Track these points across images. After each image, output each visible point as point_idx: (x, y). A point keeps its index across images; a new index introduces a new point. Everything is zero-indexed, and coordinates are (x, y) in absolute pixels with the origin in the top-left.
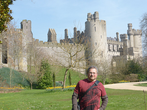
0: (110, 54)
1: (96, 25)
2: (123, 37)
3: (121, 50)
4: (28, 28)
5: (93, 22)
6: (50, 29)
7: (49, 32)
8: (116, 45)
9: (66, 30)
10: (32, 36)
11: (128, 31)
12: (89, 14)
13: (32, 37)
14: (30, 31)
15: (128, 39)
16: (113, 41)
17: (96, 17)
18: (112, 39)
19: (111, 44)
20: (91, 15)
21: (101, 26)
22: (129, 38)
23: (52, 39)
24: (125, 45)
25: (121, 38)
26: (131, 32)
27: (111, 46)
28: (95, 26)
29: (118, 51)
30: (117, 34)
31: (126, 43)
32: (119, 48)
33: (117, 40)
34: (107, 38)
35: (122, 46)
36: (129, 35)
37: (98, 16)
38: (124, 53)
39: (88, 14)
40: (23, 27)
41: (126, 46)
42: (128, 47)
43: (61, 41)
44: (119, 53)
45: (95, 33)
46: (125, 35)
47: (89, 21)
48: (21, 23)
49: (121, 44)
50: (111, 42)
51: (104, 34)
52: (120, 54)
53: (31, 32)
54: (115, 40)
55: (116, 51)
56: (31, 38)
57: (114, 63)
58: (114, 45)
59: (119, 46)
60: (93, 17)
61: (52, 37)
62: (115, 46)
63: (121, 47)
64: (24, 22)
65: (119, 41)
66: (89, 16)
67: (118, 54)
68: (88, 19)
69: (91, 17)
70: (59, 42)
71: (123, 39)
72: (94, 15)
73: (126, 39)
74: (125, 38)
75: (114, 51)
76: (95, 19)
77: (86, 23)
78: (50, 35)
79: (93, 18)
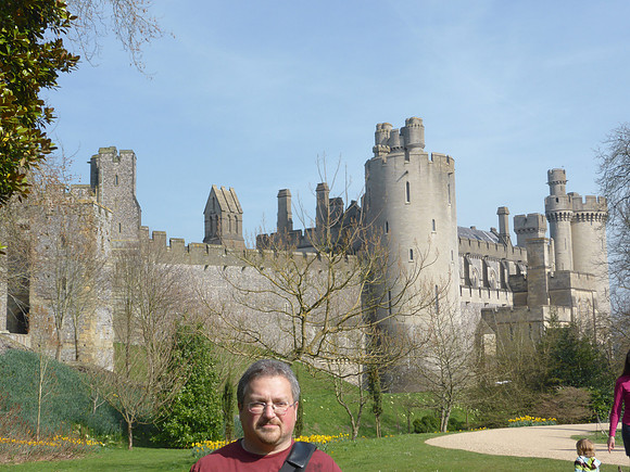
0: (471, 300)
1: (413, 176)
2: (527, 226)
3: (517, 285)
4: (121, 182)
5: (398, 164)
6: (217, 189)
7: (213, 199)
8: (494, 259)
9: (283, 196)
10: (139, 217)
11: (549, 203)
12: (380, 128)
13: (139, 223)
14: (131, 195)
15: (547, 235)
16: (484, 245)
17: (414, 139)
18: (479, 235)
19: (477, 257)
20: (393, 133)
21: (431, 181)
22: (554, 234)
23: (225, 232)
24: (535, 263)
25: (518, 231)
26: (562, 207)
27: (474, 266)
28: (405, 179)
29: (504, 287)
30: (502, 213)
31: (538, 254)
32: (510, 276)
33: (502, 238)
34: (460, 230)
35: (523, 267)
36: (553, 217)
37: (421, 135)
38: (532, 295)
39: (377, 126)
40: (102, 177)
41: (538, 267)
42: (547, 270)
43: (262, 241)
44: (510, 295)
45: (409, 208)
46: (534, 217)
47: (384, 156)
48: (93, 162)
49: (516, 259)
50: (474, 249)
51: (444, 215)
52: (514, 301)
53: (134, 199)
54: (493, 239)
55: (498, 286)
56: (133, 226)
57: (489, 337)
58: (490, 262)
59: (511, 264)
60: (399, 141)
61: (225, 223)
62: (494, 267)
63: (519, 270)
64: (106, 158)
65: (509, 245)
66: (383, 136)
67: (506, 299)
68: (376, 151)
69: (389, 142)
70: (251, 243)
71: (526, 236)
72: (405, 132)
73: (540, 234)
74: (535, 230)
75: (487, 285)
76: (407, 148)
77: (369, 165)
78: (214, 213)
79: (398, 143)
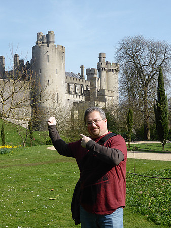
0: (70, 98)
1: (50, 53)
2: (91, 73)
3: (86, 94)
5: (44, 48)
8: (79, 84)
9: (1, 58)
11: (99, 65)
12: (39, 34)
15: (98, 76)
16: (75, 79)
17: (51, 39)
18: (73, 76)
19: (72, 83)
20: (43, 36)
21: (56, 55)
24: (93, 86)
25: (87, 74)
26: (103, 66)
27: (71, 86)
28: (47, 54)
29: (82, 94)
30: (82, 68)
31: (94, 83)
32: (84, 91)
33: (82, 77)
34: (67, 73)
35: (89, 88)
36: (100, 70)
37: (53, 38)
38: (91, 98)
41: (94, 88)
42: (97, 89)
44: (84, 97)
45: (48, 64)
46: (93, 70)
47: (39, 45)
49: (86, 84)
50: (71, 80)
51: (61, 67)
52: (85, 99)
54: (78, 77)
59: (84, 86)
62: (78, 87)
63: (87, 88)
65: (84, 79)
66: (40, 37)
67: (82, 99)
68: (37, 43)
69: (42, 40)
71: (90, 76)
72: (48, 36)
73: (95, 76)
74: (94, 74)
76: (48, 42)
77: (34, 48)
79: (45, 40)
